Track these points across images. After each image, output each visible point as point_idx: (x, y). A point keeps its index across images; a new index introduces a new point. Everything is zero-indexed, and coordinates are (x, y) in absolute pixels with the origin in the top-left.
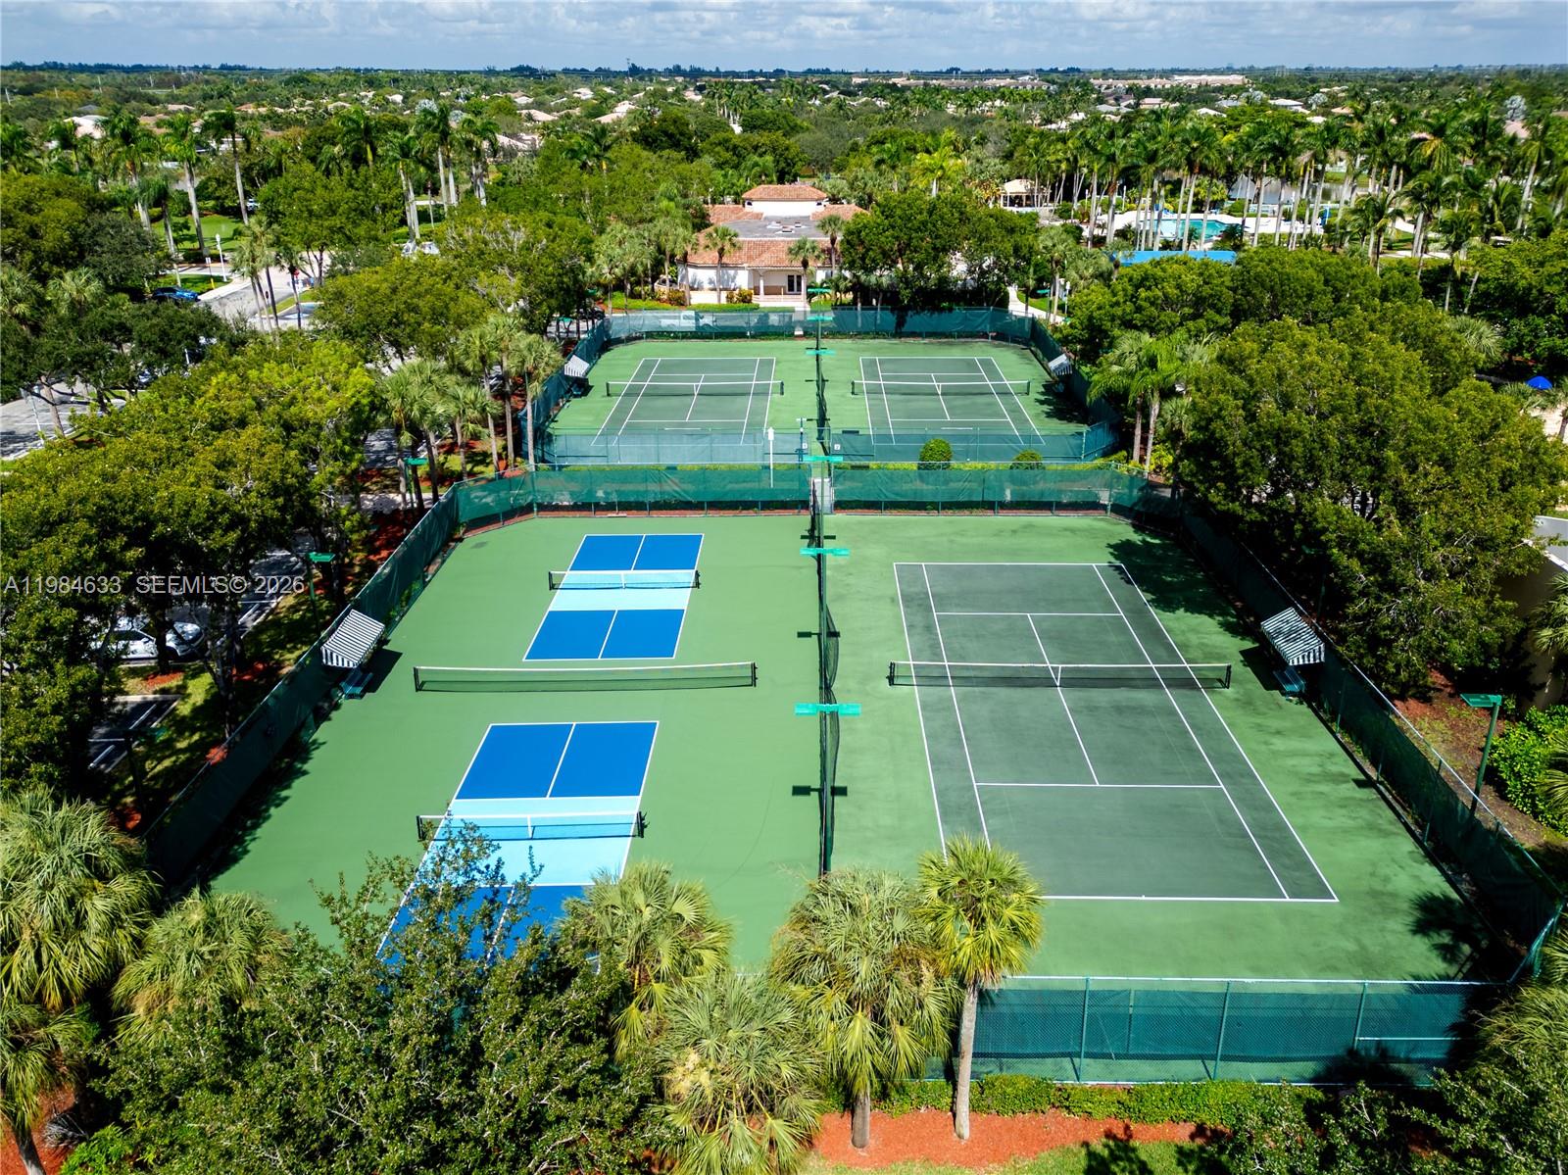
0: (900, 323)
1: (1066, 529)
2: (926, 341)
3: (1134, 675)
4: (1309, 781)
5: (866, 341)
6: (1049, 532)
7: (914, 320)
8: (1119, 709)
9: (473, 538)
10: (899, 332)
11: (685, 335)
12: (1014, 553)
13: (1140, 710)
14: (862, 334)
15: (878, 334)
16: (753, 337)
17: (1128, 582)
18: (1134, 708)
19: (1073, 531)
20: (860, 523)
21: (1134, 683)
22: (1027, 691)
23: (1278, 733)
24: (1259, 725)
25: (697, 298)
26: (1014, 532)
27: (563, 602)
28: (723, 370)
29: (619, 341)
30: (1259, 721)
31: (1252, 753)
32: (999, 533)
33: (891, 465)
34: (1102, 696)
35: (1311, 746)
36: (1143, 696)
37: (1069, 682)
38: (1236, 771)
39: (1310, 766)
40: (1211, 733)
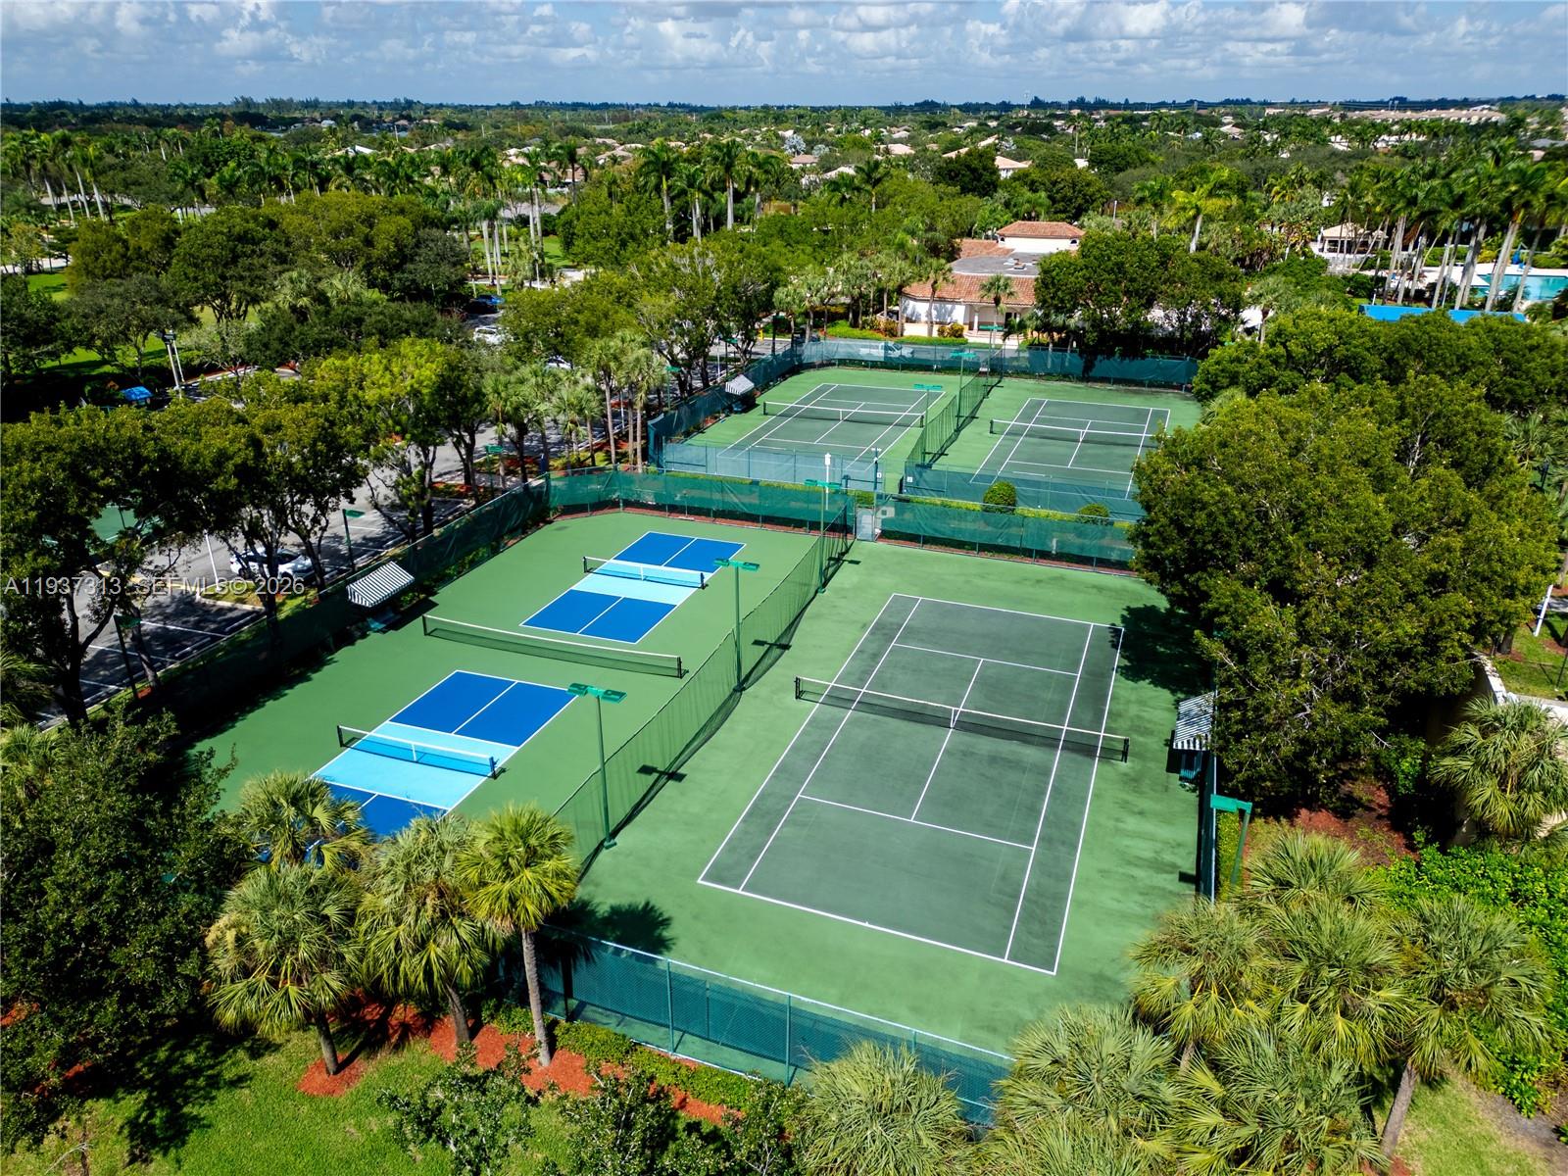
0: (1088, 366)
1: (1094, 587)
2: (1114, 387)
3: (1039, 732)
4: (1129, 863)
5: (1049, 383)
6: (1077, 587)
7: (1102, 365)
8: (994, 760)
9: (560, 522)
10: (1086, 376)
11: (874, 365)
12: (1020, 601)
13: (1016, 765)
14: (1049, 376)
15: (1065, 376)
16: (938, 371)
17: (1115, 646)
18: (1010, 762)
19: (1100, 589)
20: (895, 553)
21: (1029, 738)
22: (919, 727)
23: (1141, 813)
24: (1127, 802)
25: (910, 330)
26: (1039, 581)
27: (590, 584)
28: (884, 399)
29: (811, 366)
30: (1129, 798)
31: (1094, 825)
32: (1021, 581)
33: (956, 502)
34: (986, 745)
35: (1165, 832)
36: (1030, 753)
37: (968, 726)
38: (1061, 838)
39: (1144, 850)
40: (1069, 798)
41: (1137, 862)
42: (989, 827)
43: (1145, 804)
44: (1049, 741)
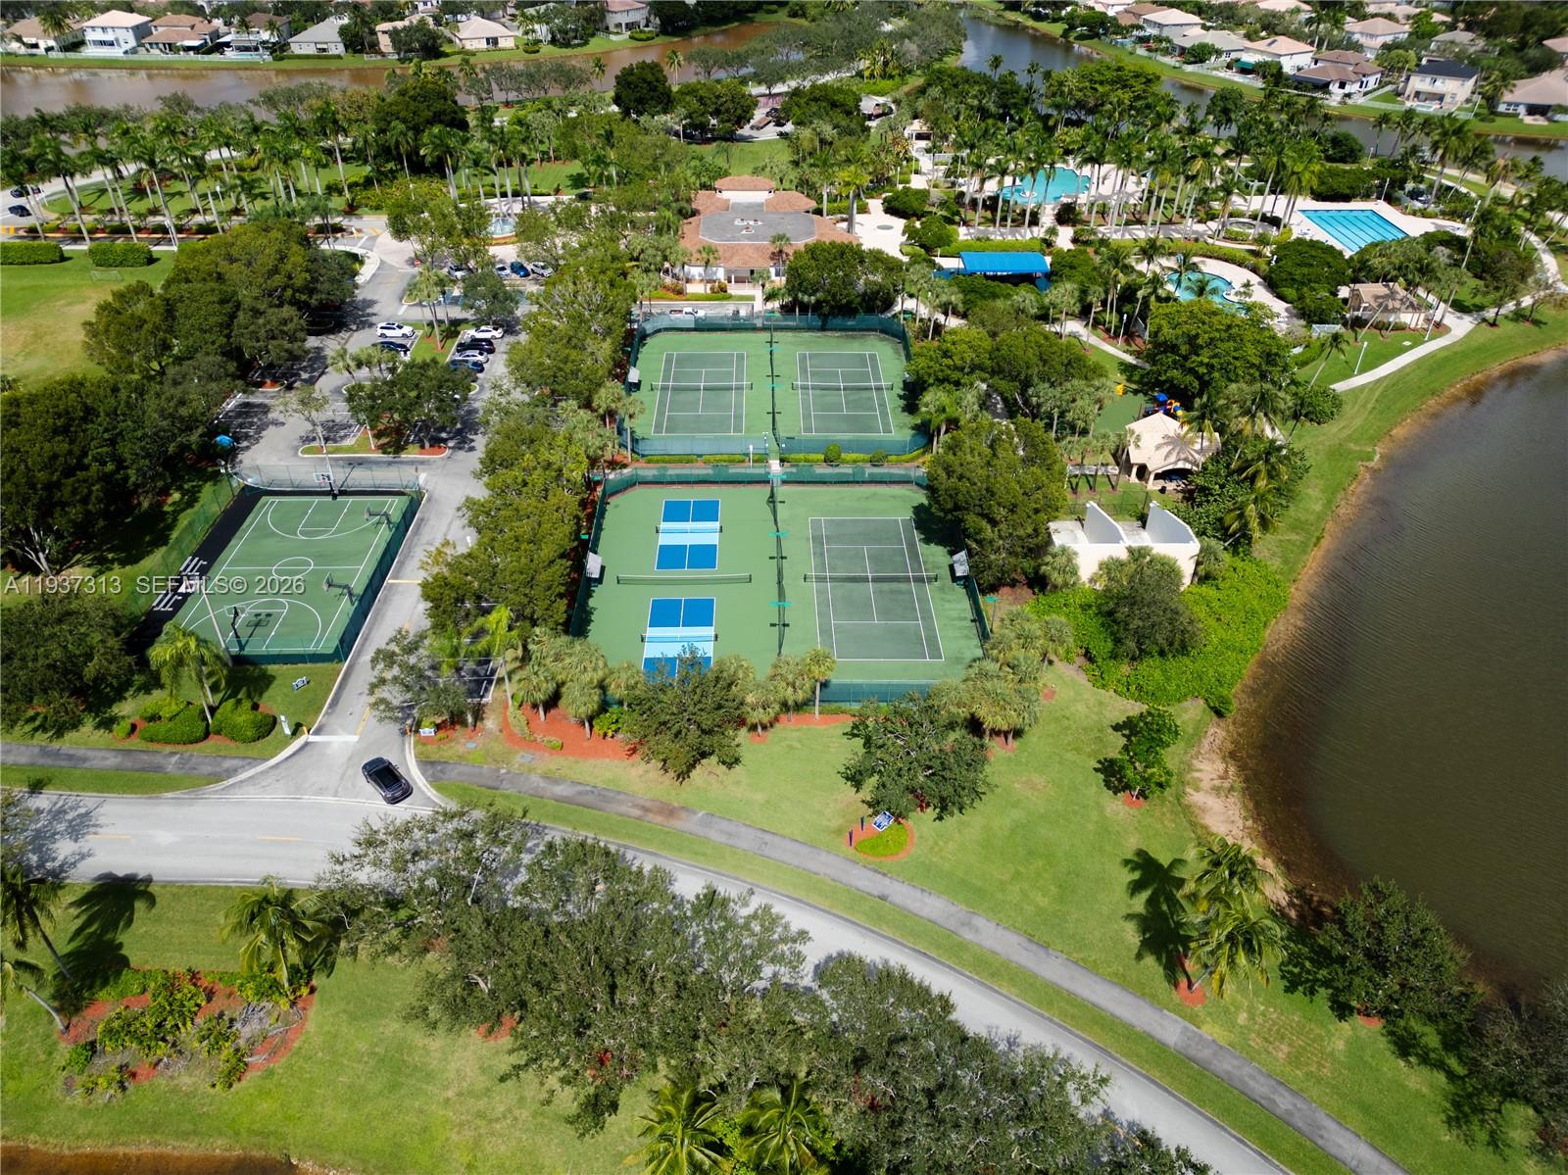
0: (825, 324)
2: (840, 333)
3: (902, 577)
4: (952, 619)
5: (802, 335)
8: (892, 592)
10: (824, 327)
11: (688, 329)
12: (865, 511)
13: (900, 592)
15: (810, 329)
16: (731, 331)
17: (913, 527)
18: (897, 591)
20: (795, 492)
21: (900, 580)
22: (859, 584)
23: (950, 601)
24: (944, 598)
25: (691, 289)
27: (663, 540)
28: (714, 365)
30: (944, 595)
31: (935, 609)
32: (860, 499)
34: (886, 586)
35: (959, 606)
36: (903, 586)
37: (876, 580)
38: (927, 617)
39: (955, 614)
40: (923, 600)
41: (954, 619)
42: (904, 619)
43: (949, 597)
44: (907, 580)
